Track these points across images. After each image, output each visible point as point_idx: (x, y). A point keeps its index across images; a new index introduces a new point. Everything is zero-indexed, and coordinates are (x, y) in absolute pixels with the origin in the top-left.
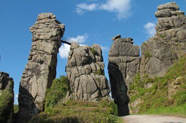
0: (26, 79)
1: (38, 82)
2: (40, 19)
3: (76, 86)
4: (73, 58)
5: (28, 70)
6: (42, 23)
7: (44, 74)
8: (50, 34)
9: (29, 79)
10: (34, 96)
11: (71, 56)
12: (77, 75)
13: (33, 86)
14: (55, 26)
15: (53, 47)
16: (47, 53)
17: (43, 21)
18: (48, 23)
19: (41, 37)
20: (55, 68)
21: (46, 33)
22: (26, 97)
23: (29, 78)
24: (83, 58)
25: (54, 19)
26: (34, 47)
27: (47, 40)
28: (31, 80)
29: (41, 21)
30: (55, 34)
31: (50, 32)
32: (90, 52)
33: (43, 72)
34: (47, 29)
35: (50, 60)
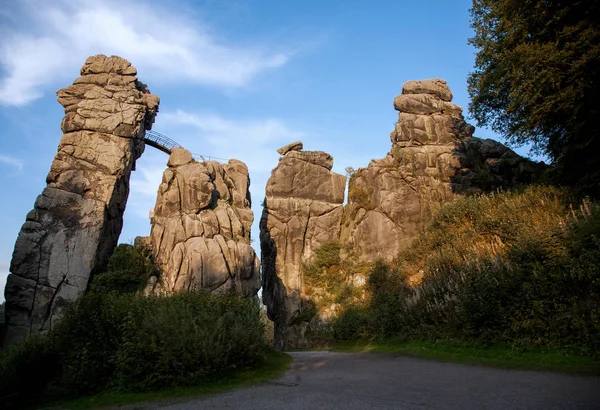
0: (36, 235)
1: (71, 245)
2: (91, 72)
3: (176, 264)
4: (173, 192)
5: (45, 209)
6: (97, 84)
7: (89, 225)
8: (116, 119)
9: (46, 235)
10: (54, 284)
11: (170, 184)
12: (179, 237)
13: (54, 254)
14: (132, 98)
15: (122, 155)
16: (105, 170)
17: (101, 78)
18: (113, 88)
19: (89, 123)
20: (121, 210)
21: (105, 114)
22: (28, 286)
23: (43, 232)
24: (200, 195)
25: (132, 78)
26: (69, 149)
27: (105, 133)
28: (50, 239)
29: (94, 78)
30: (129, 121)
31: (116, 111)
32: (219, 177)
33: (87, 220)
34: (111, 104)
35: (112, 188)
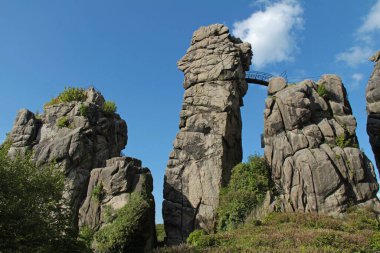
0: (176, 169)
1: (202, 173)
2: (197, 41)
3: (287, 178)
4: (275, 113)
5: (180, 149)
6: (201, 47)
7: (213, 155)
8: (219, 68)
9: (183, 169)
10: (195, 207)
11: (271, 108)
13: (191, 183)
14: (227, 49)
15: (228, 94)
16: (217, 109)
17: (203, 43)
18: (213, 46)
19: (201, 77)
20: (239, 141)
21: (210, 67)
22: (177, 208)
23: (181, 166)
24: (298, 111)
25: (226, 35)
26: (189, 100)
27: (213, 82)
28: (187, 171)
29: (199, 44)
30: (229, 67)
31: (218, 62)
32: (314, 93)
33: (210, 151)
34: (213, 58)
35: (225, 122)
